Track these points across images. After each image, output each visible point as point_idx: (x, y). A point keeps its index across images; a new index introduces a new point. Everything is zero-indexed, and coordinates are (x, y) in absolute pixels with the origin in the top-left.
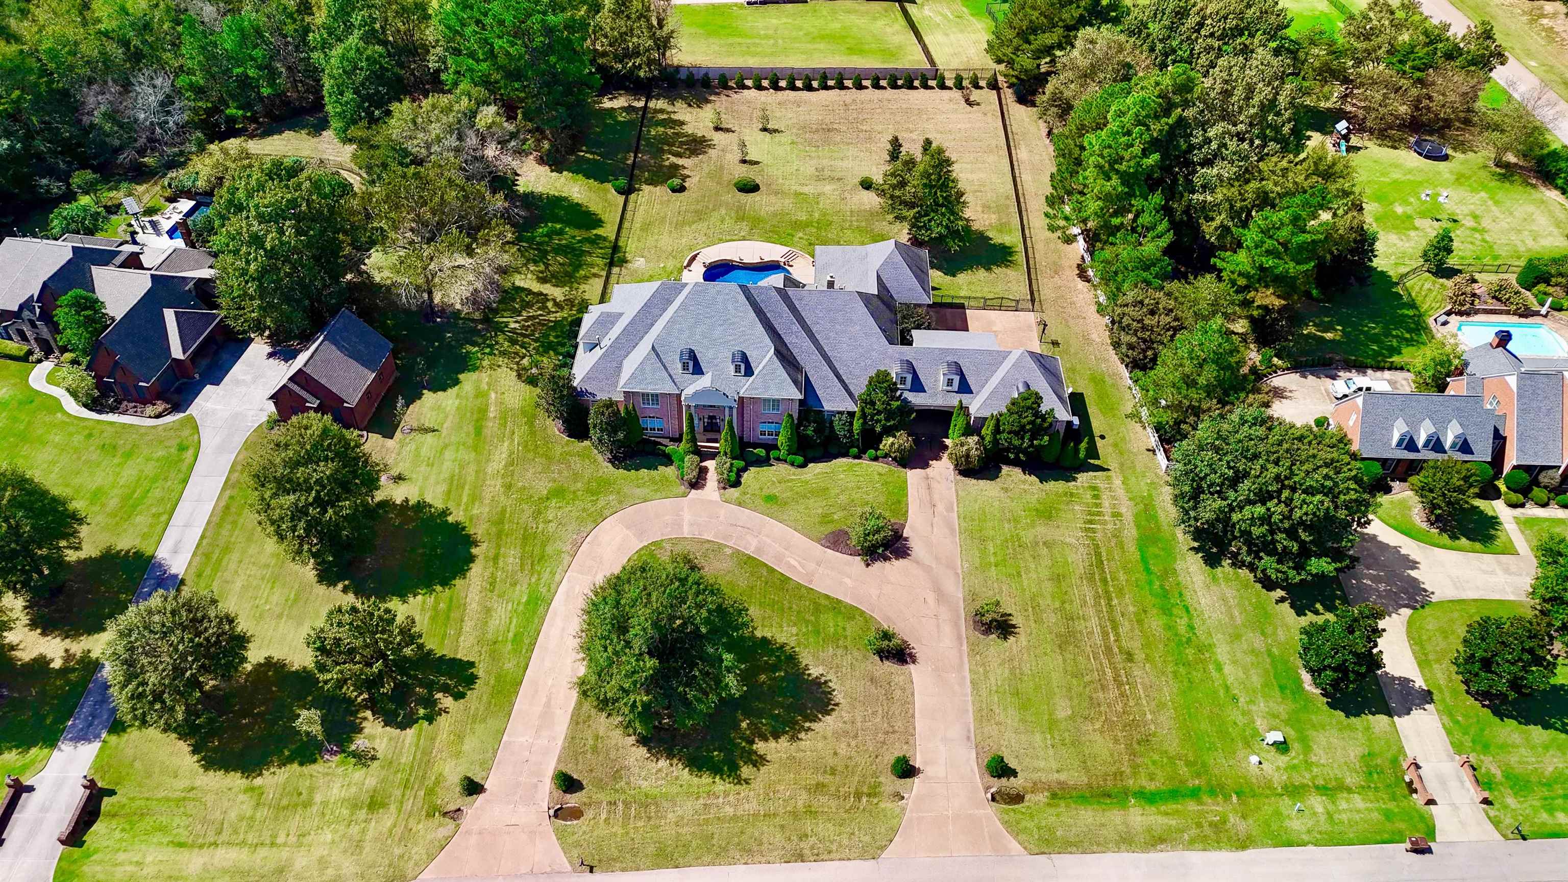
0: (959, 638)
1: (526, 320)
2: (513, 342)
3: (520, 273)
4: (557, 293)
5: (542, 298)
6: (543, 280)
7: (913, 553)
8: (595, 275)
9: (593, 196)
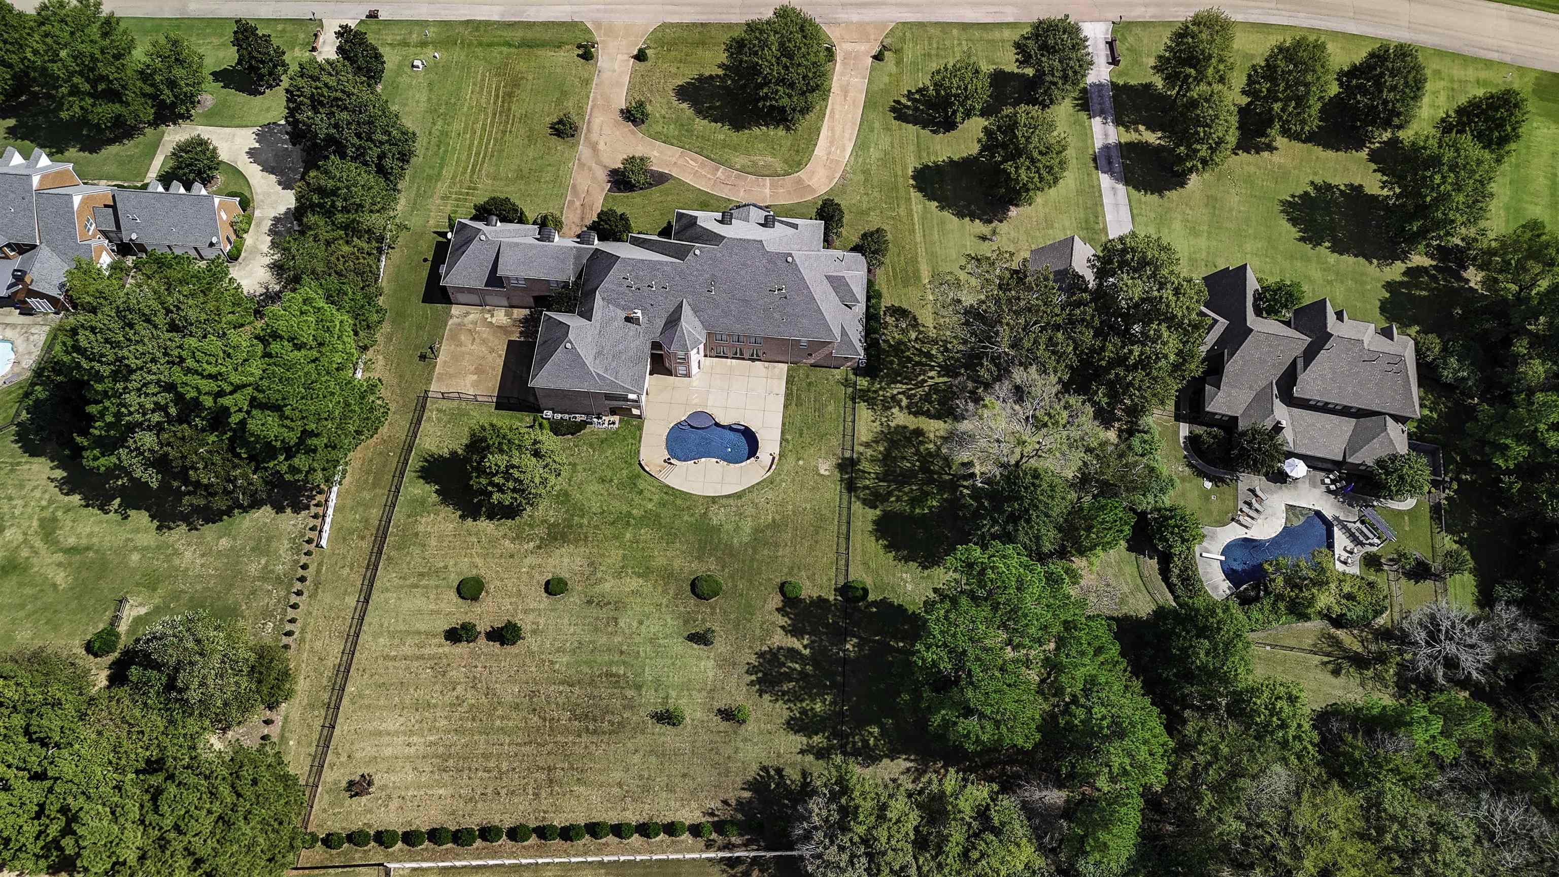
0: (589, 122)
1: (924, 381)
2: (929, 356)
3: (942, 437)
4: (900, 418)
5: (915, 410)
6: (918, 432)
7: (606, 172)
8: (867, 445)
9: (888, 579)
